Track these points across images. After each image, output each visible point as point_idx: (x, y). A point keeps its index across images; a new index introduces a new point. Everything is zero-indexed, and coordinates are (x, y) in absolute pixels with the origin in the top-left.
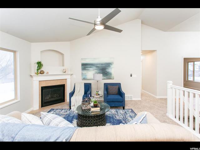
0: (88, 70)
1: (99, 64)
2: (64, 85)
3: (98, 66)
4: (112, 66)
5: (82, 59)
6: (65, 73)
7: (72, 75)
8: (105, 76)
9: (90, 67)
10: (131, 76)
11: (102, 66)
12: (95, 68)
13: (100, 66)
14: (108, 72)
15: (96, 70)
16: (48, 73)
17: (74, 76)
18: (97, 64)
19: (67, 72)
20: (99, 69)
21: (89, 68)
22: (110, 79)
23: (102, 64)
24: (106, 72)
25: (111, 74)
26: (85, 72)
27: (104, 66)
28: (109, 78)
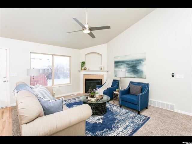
0: (120, 67)
1: (130, 61)
2: (101, 79)
3: (128, 63)
4: (143, 63)
5: (115, 57)
6: (101, 70)
7: (108, 71)
8: (135, 74)
9: (122, 65)
10: (173, 76)
11: (132, 63)
12: (125, 65)
13: (130, 63)
14: (139, 70)
15: (126, 67)
16: (89, 69)
17: (110, 73)
18: (128, 61)
19: (103, 69)
20: (129, 67)
21: (120, 65)
22: (141, 78)
23: (132, 61)
24: (136, 70)
25: (142, 72)
26: (117, 69)
27: (134, 63)
28: (140, 76)
